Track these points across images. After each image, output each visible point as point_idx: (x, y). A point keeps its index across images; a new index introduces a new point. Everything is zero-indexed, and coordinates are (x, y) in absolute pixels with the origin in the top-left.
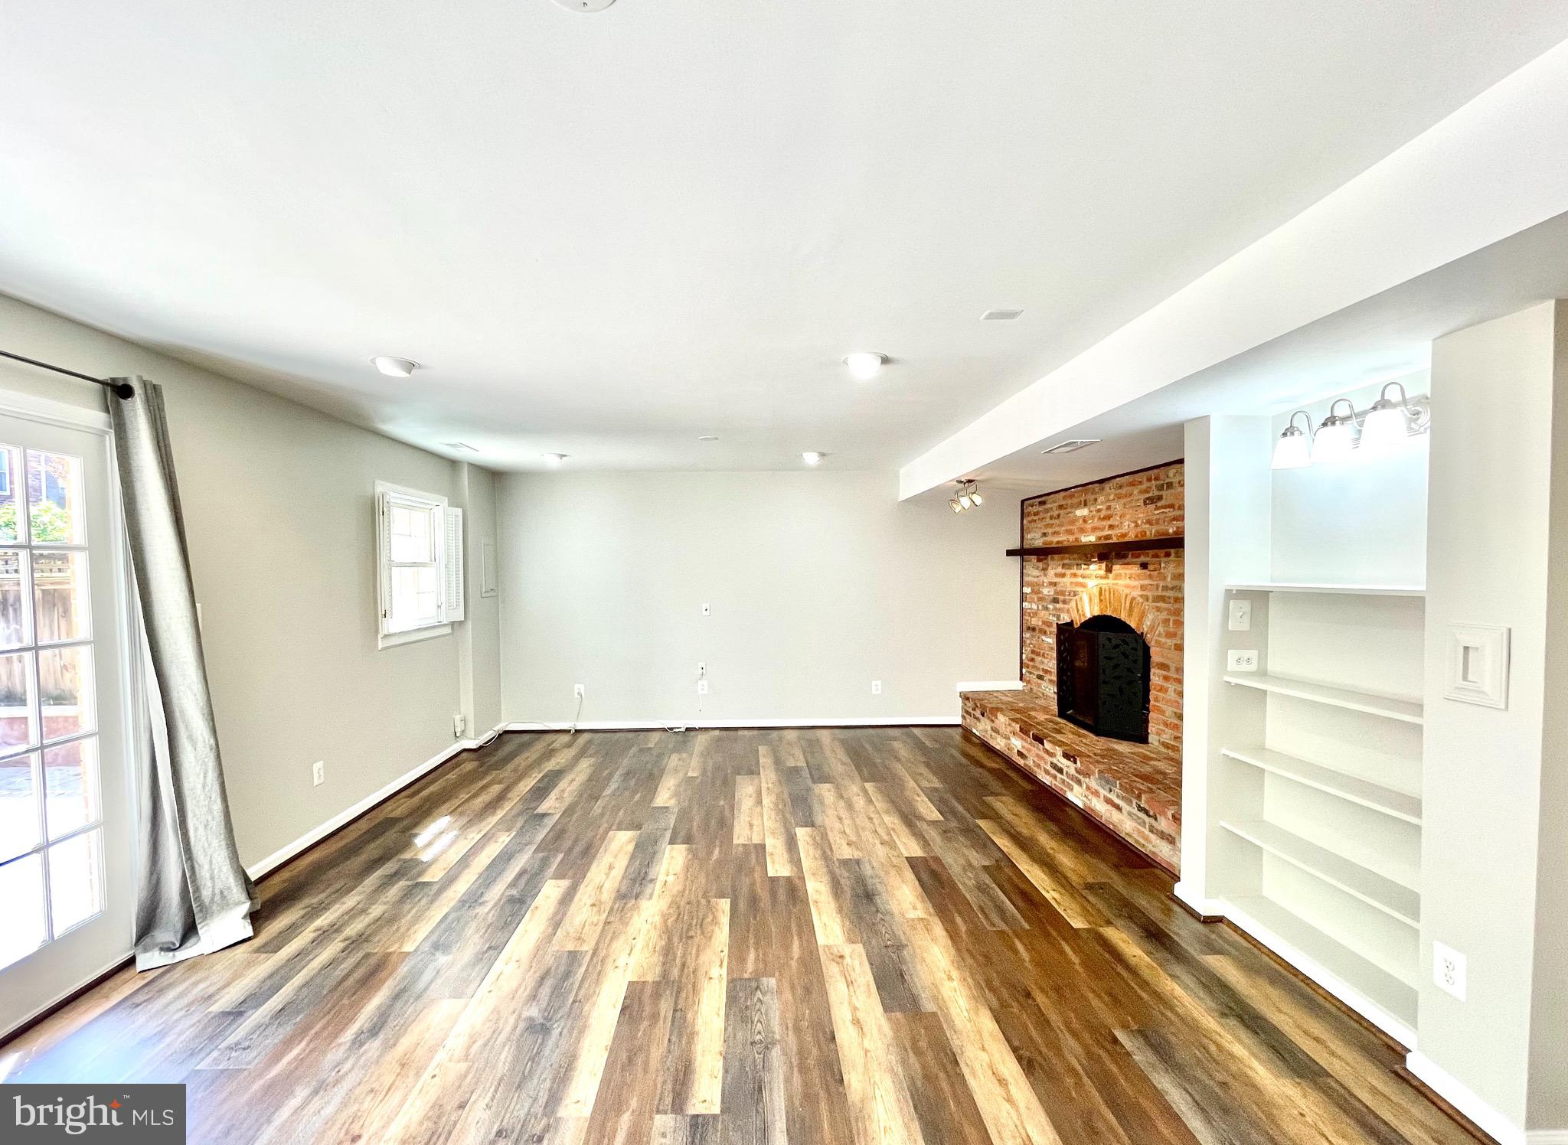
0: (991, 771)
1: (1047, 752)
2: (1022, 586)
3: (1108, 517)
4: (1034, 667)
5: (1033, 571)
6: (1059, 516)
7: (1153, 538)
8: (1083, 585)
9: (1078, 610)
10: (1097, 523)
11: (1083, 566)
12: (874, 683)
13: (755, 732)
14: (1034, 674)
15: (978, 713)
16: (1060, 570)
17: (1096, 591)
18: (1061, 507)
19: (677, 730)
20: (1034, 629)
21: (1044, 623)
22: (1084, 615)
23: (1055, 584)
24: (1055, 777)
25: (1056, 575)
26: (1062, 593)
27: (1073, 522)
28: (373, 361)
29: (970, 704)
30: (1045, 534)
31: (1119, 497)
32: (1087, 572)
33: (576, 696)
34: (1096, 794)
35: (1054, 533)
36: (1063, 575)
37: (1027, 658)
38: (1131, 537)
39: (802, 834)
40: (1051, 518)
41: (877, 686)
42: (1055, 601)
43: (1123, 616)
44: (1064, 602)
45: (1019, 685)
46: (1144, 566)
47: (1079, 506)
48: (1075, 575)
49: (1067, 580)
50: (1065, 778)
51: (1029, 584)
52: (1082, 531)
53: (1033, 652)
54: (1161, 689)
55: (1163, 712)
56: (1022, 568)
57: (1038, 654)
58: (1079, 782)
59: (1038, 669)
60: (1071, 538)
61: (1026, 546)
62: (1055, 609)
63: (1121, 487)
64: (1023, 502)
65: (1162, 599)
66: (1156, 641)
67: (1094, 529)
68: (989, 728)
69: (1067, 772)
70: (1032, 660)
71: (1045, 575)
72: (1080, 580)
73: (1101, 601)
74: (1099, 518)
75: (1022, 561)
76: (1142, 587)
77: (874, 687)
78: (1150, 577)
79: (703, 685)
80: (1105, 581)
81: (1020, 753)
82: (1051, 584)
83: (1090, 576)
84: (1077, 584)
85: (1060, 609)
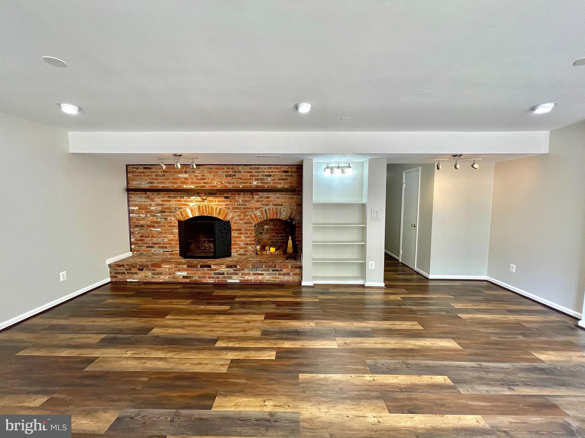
1: (213, 269)
2: (129, 206)
3: (204, 179)
4: (142, 243)
5: (139, 199)
6: (164, 175)
7: (231, 188)
8: (188, 205)
9: (182, 215)
10: (195, 180)
11: (185, 197)
14: (144, 247)
16: (166, 199)
17: (196, 207)
18: (165, 172)
20: (142, 226)
21: (151, 222)
22: (187, 217)
23: (162, 205)
24: (218, 278)
25: (163, 201)
26: (169, 208)
27: (176, 179)
30: (151, 183)
31: (210, 172)
32: (189, 200)
35: (160, 183)
36: (169, 201)
37: (136, 240)
38: (219, 187)
40: (157, 176)
42: (162, 212)
43: (215, 215)
44: (170, 212)
45: (130, 254)
46: (227, 198)
47: (180, 172)
48: (179, 201)
49: (172, 203)
50: (225, 275)
51: (135, 206)
52: (184, 183)
53: (142, 236)
54: (238, 237)
55: (239, 245)
56: (128, 198)
57: (148, 237)
58: (237, 274)
59: (146, 243)
60: (175, 186)
61: (131, 188)
62: (164, 215)
63: (211, 169)
64: (127, 166)
65: (237, 208)
66: (235, 222)
67: (193, 183)
68: (150, 274)
69: (228, 273)
70: (142, 240)
71: (153, 201)
72: (184, 203)
73: (199, 210)
74: (197, 179)
75: (130, 194)
76: (226, 205)
78: (230, 201)
80: (202, 203)
81: (185, 277)
82: (157, 205)
83: (192, 201)
84: (181, 205)
85: (167, 216)
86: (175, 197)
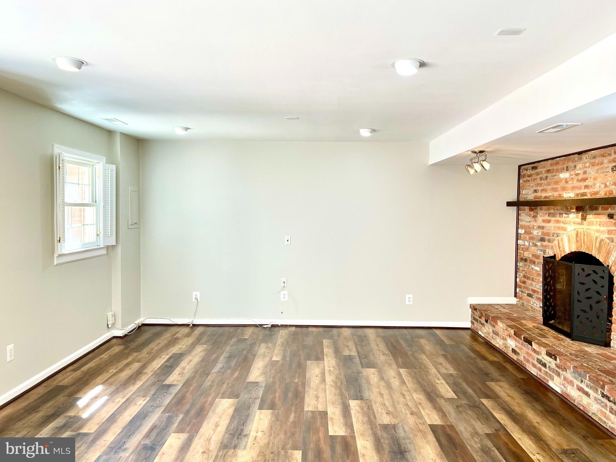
0: (492, 363)
1: (534, 351)
2: (517, 228)
3: (585, 179)
4: (525, 287)
5: (526, 217)
6: (547, 177)
9: (559, 247)
10: (576, 184)
11: (564, 215)
12: (407, 296)
13: (321, 329)
14: (525, 293)
15: (483, 321)
16: (547, 217)
17: (574, 234)
18: (548, 171)
19: (265, 326)
20: (526, 260)
21: (533, 255)
22: (564, 251)
23: (543, 228)
24: (540, 370)
25: (544, 221)
26: (548, 234)
27: (557, 183)
28: (54, 59)
29: (477, 314)
30: (536, 191)
31: (593, 165)
32: (568, 219)
33: (194, 300)
34: (571, 383)
35: (542, 190)
36: (549, 221)
37: (520, 280)
38: (602, 193)
39: (354, 404)
40: (541, 179)
41: (409, 298)
42: (542, 240)
43: (594, 253)
44: (549, 241)
45: (514, 301)
46: (611, 216)
47: (562, 170)
48: (558, 222)
49: (552, 225)
50: (547, 370)
51: (523, 227)
52: (564, 189)
53: (525, 276)
56: (518, 215)
57: (528, 278)
58: (559, 375)
59: (527, 288)
60: (556, 194)
61: (521, 200)
62: (542, 245)
63: (595, 157)
64: (520, 167)
67: (573, 188)
68: (491, 331)
69: (549, 367)
70: (524, 282)
71: (535, 221)
72: (562, 225)
73: (577, 241)
74: (578, 180)
75: (518, 210)
76: (609, 232)
77: (407, 300)
79: (284, 295)
80: (580, 227)
81: (514, 351)
82: (540, 227)
83: (570, 223)
84: (559, 228)
85: (546, 246)
86: (554, 215)
